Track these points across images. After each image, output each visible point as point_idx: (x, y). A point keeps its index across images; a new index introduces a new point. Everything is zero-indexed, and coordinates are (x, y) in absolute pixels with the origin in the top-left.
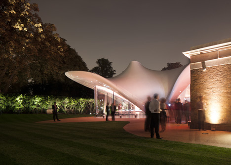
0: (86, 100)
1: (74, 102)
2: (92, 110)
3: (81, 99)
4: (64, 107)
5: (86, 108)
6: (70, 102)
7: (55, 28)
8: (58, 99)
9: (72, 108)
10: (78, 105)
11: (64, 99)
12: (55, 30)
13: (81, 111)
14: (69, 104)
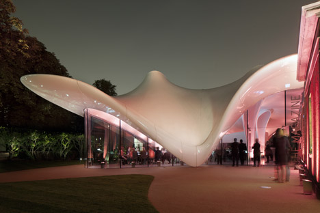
0: (71, 136)
1: (51, 140)
2: (83, 153)
3: (64, 136)
4: (29, 148)
5: (73, 149)
6: (41, 140)
7: (12, 6)
8: (16, 133)
9: (47, 150)
10: (58, 145)
11: (29, 134)
12: (13, 11)
13: (63, 156)
14: (39, 143)
